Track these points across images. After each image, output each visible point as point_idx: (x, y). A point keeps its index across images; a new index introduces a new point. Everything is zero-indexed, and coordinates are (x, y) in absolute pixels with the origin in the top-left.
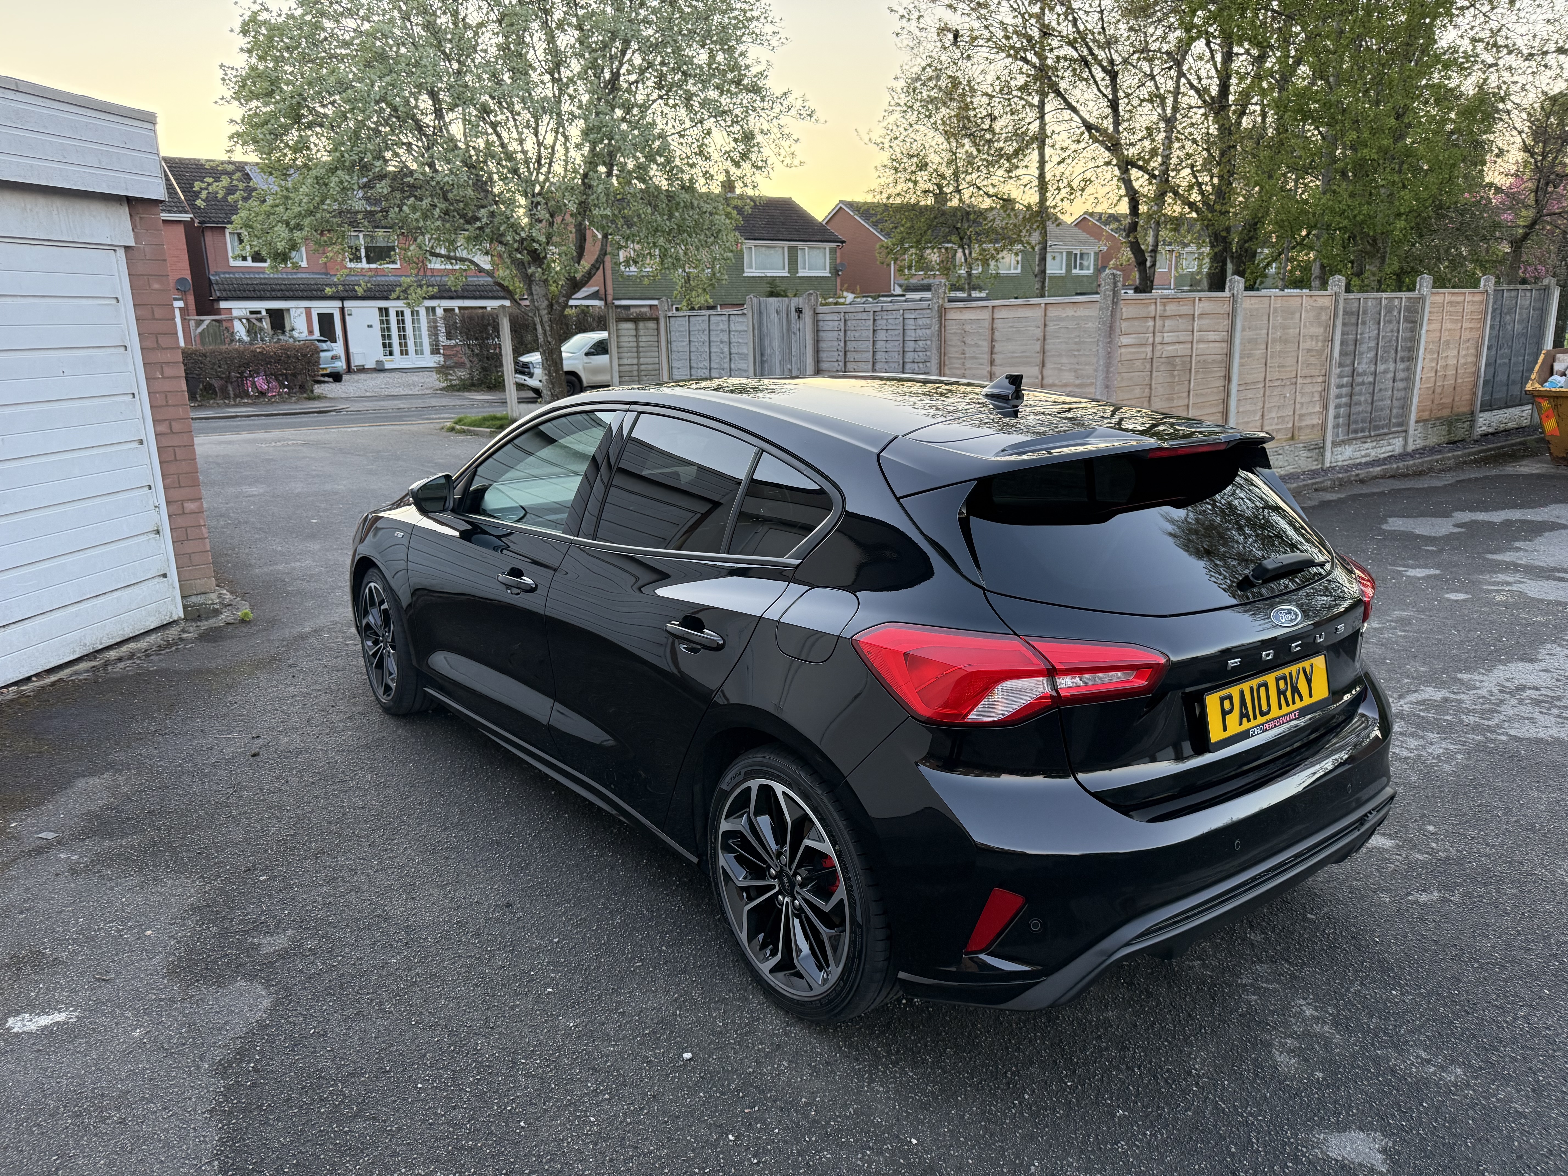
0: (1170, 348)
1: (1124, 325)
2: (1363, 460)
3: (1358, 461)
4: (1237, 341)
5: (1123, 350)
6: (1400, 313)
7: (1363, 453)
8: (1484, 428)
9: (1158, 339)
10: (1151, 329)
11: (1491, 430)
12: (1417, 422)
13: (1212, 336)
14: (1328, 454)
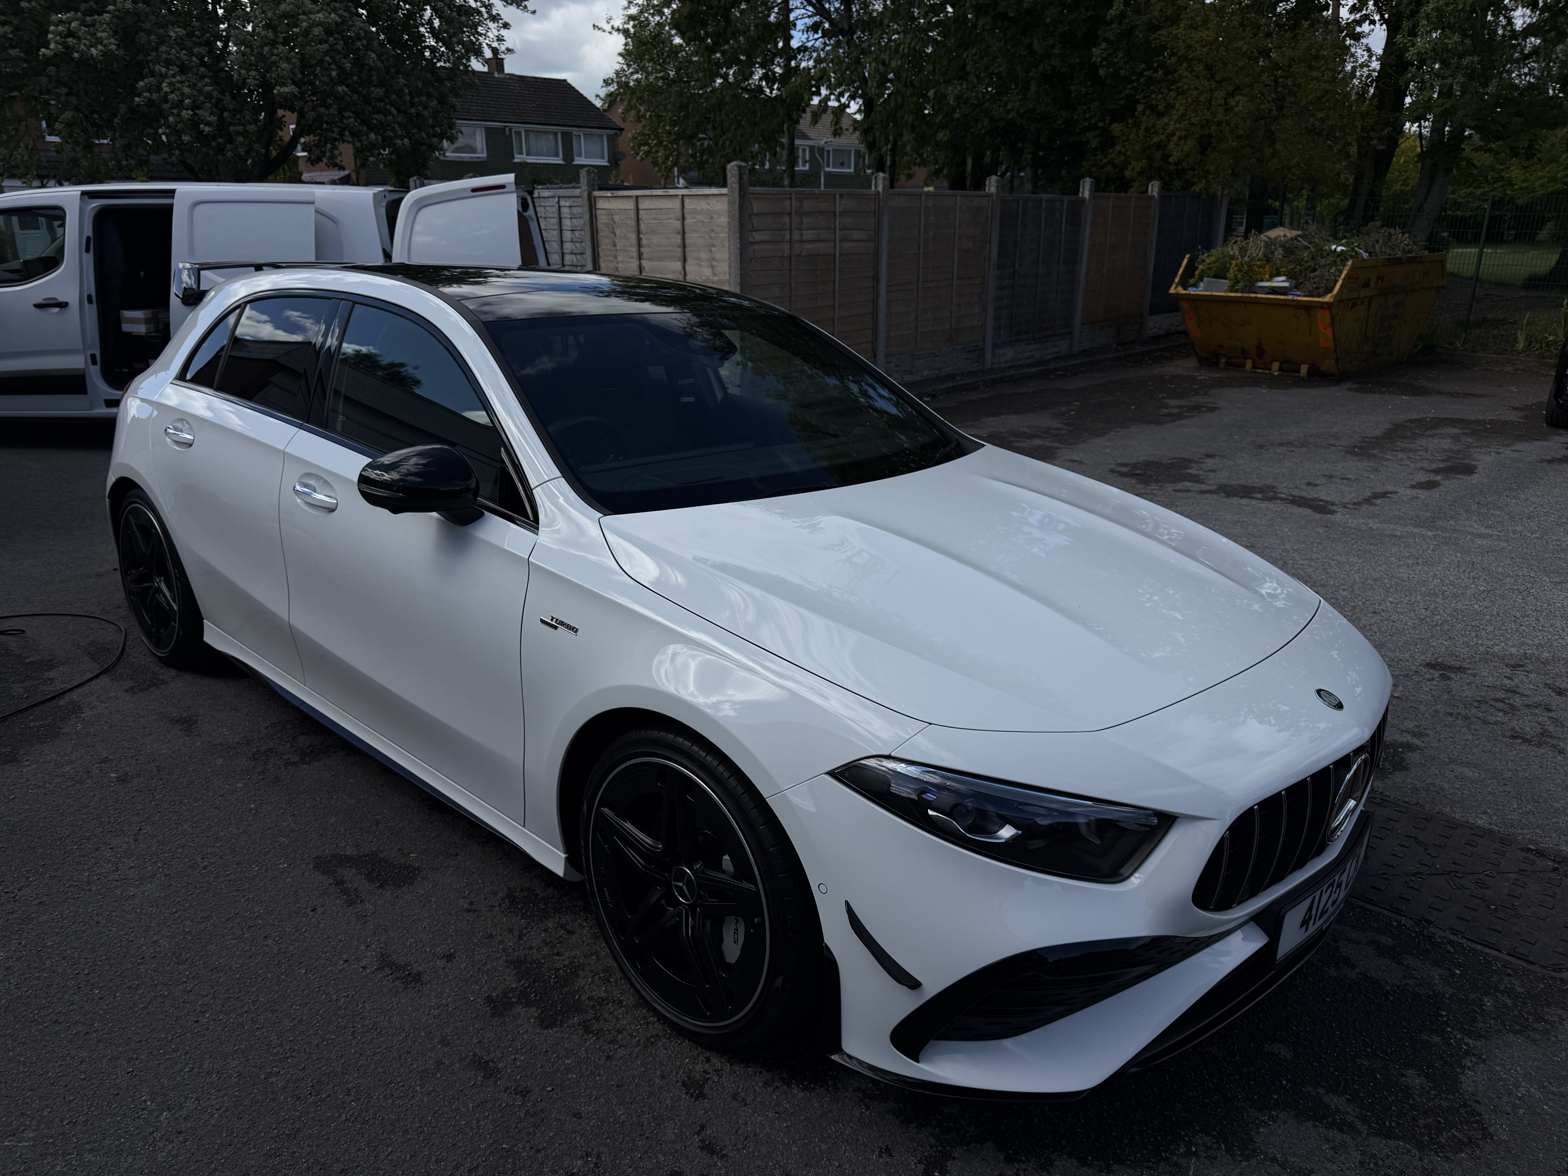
0: (810, 246)
1: (756, 221)
2: (1028, 362)
3: (1021, 362)
4: (884, 241)
5: (756, 247)
6: (1062, 215)
7: (1027, 354)
8: (1154, 330)
9: (796, 236)
10: (787, 226)
11: (1162, 332)
12: (1083, 324)
13: (857, 235)
14: (989, 356)
